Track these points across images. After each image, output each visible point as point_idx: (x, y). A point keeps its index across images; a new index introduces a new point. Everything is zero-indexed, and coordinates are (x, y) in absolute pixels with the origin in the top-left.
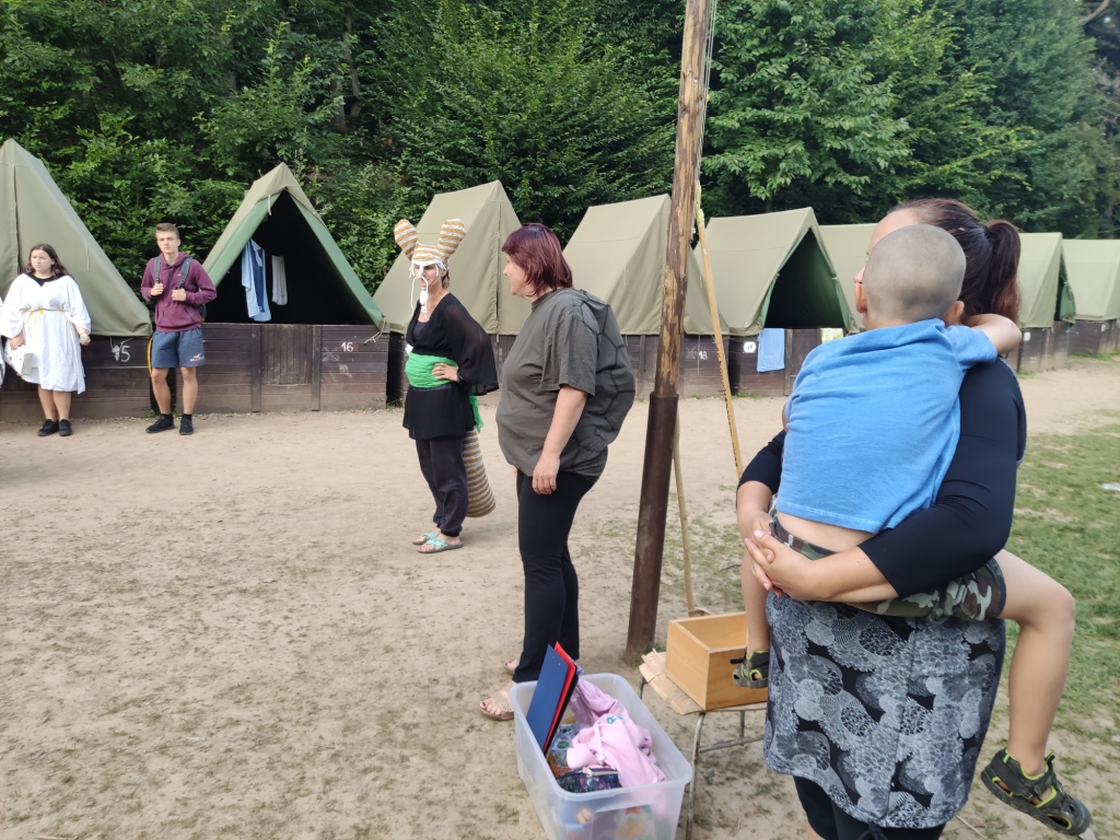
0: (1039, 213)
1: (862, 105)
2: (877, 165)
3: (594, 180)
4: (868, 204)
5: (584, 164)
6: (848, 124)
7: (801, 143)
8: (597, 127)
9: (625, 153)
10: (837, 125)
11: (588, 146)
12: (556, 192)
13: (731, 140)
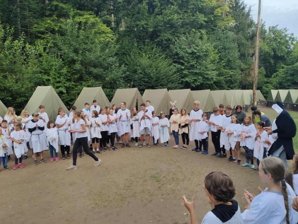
0: (234, 85)
13: (185, 76)
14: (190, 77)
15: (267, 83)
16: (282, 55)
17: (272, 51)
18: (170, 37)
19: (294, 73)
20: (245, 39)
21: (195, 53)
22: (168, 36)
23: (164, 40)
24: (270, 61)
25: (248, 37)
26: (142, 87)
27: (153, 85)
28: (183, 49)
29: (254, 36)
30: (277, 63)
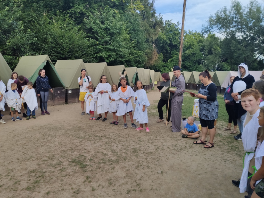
13: (100, 51)
14: (104, 52)
15: (165, 66)
16: (176, 44)
17: (169, 40)
18: (83, 10)
19: (184, 59)
20: (149, 26)
21: (109, 30)
22: (82, 8)
23: (77, 12)
24: (167, 49)
25: (152, 25)
26: (53, 57)
27: (66, 56)
28: (97, 24)
29: (156, 24)
30: (171, 50)
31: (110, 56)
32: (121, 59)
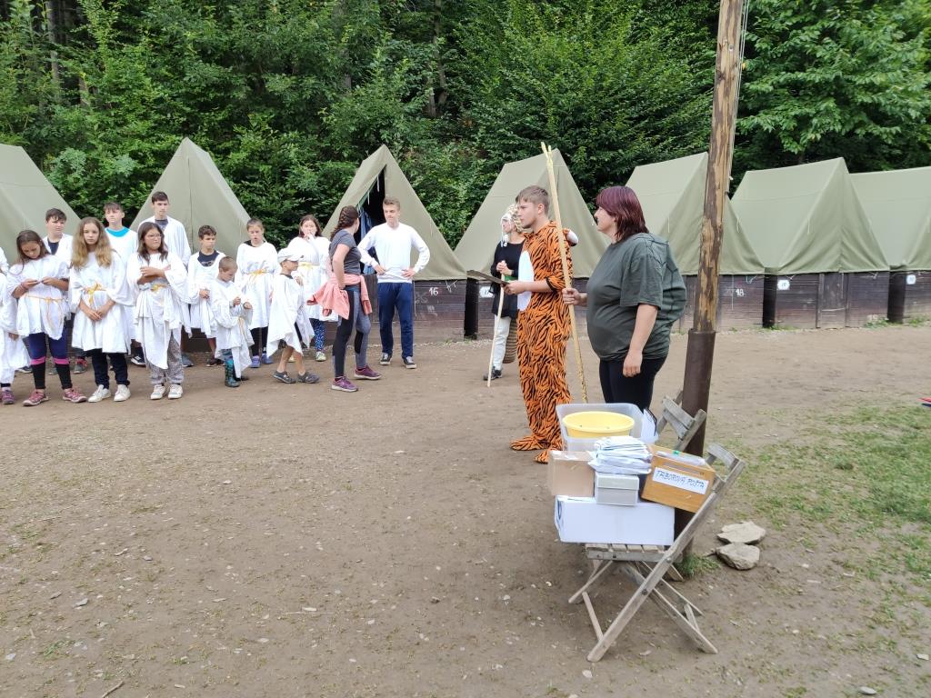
1: (894, 61)
2: (908, 115)
3: (642, 144)
4: (898, 152)
5: (631, 131)
6: (879, 79)
7: (832, 100)
8: (643, 99)
9: (668, 119)
10: (867, 80)
11: (635, 116)
12: (607, 156)
13: (765, 102)
31: (803, 122)
32: (877, 130)
